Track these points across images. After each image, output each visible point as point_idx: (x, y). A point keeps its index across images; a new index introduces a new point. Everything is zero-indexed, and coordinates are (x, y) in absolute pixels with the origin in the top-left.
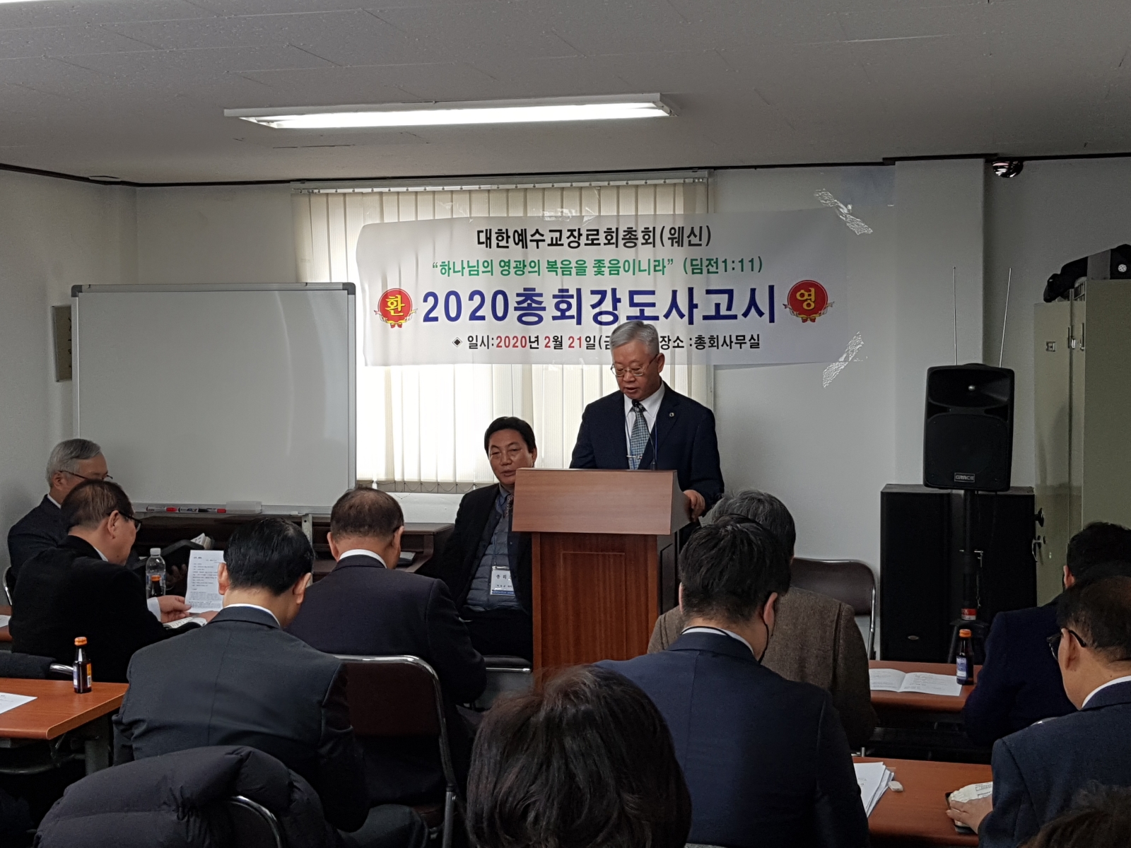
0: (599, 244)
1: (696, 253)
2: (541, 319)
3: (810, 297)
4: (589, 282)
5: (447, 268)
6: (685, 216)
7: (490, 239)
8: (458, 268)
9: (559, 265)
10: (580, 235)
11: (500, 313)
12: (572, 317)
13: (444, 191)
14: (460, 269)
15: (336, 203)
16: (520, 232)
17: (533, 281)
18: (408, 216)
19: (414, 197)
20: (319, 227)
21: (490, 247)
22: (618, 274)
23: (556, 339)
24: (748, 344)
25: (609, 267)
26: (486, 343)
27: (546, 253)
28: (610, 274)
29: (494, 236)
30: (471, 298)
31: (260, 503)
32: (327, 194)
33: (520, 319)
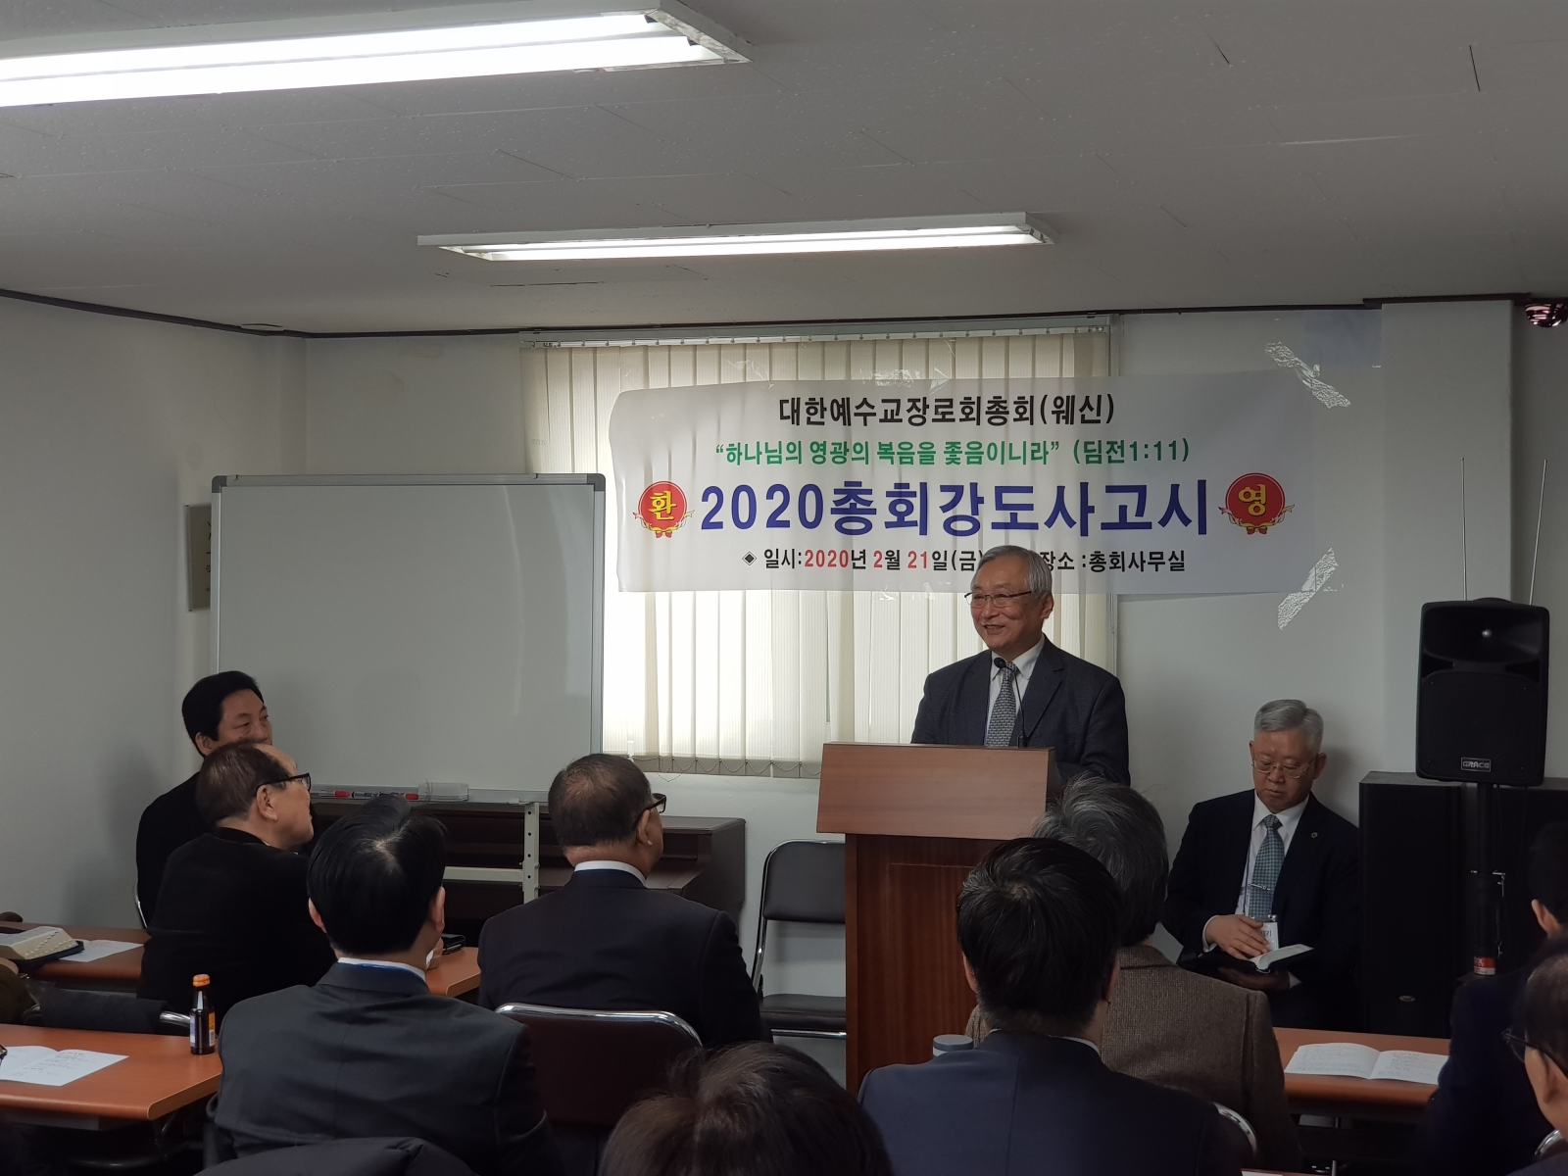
0: (953, 420)
1: (1093, 433)
2: (869, 526)
3: (1259, 498)
4: (939, 474)
5: (736, 452)
6: (1077, 381)
7: (798, 411)
8: (752, 452)
9: (896, 449)
10: (926, 406)
11: (811, 517)
12: (913, 524)
13: (733, 345)
14: (756, 455)
15: (582, 360)
16: (840, 403)
17: (859, 472)
18: (682, 380)
19: (691, 353)
20: (559, 397)
21: (798, 424)
22: (980, 463)
23: (890, 555)
24: (1168, 564)
25: (966, 453)
26: (790, 561)
27: (878, 432)
28: (969, 463)
29: (803, 408)
30: (770, 496)
31: (466, 785)
32: (571, 349)
33: (839, 526)
